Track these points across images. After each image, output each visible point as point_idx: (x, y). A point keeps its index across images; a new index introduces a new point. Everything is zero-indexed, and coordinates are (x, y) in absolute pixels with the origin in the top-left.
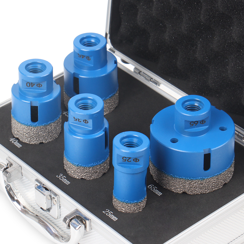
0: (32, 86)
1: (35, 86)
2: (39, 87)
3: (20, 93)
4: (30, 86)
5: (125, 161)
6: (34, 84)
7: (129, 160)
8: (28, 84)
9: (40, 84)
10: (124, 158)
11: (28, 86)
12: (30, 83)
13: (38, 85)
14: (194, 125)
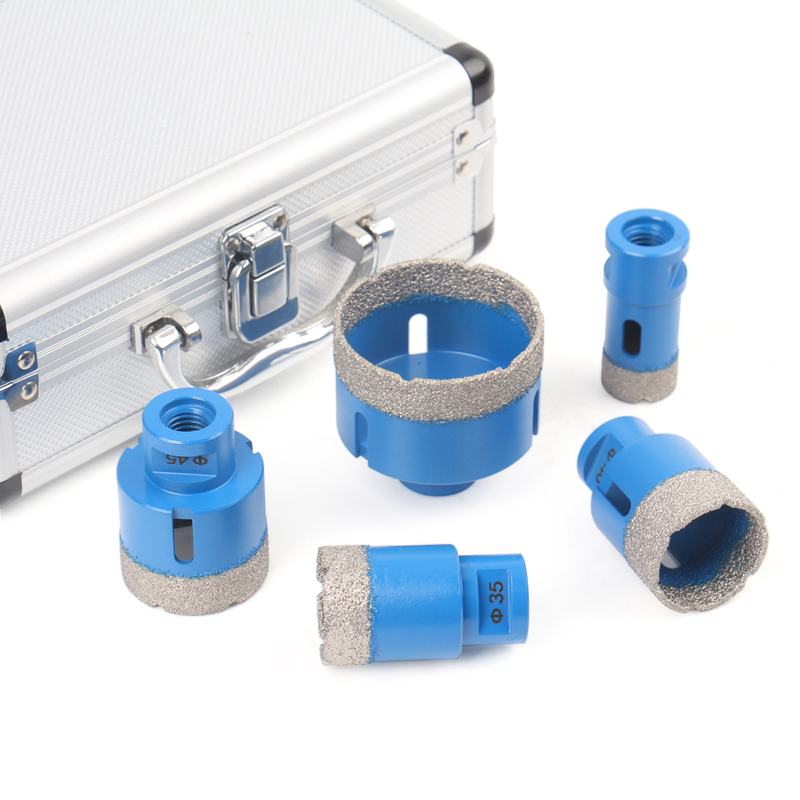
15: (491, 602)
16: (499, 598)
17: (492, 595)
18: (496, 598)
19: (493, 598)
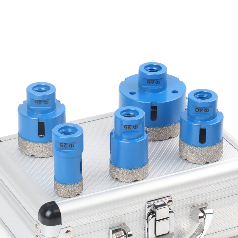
0: (200, 111)
1: (203, 111)
2: (207, 112)
3: (188, 117)
4: (198, 111)
5: (62, 147)
6: (202, 110)
7: (66, 146)
8: (197, 110)
9: (208, 109)
10: (62, 144)
11: (197, 111)
12: (199, 109)
13: (206, 110)
14: (151, 83)
15: (130, 129)
16: (129, 126)
17: (128, 129)
18: (129, 127)
19: (129, 128)
